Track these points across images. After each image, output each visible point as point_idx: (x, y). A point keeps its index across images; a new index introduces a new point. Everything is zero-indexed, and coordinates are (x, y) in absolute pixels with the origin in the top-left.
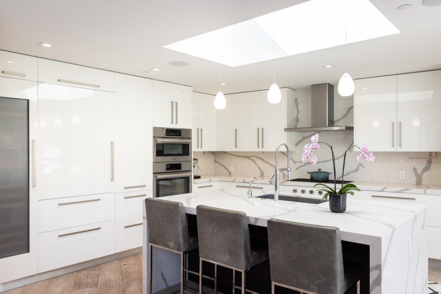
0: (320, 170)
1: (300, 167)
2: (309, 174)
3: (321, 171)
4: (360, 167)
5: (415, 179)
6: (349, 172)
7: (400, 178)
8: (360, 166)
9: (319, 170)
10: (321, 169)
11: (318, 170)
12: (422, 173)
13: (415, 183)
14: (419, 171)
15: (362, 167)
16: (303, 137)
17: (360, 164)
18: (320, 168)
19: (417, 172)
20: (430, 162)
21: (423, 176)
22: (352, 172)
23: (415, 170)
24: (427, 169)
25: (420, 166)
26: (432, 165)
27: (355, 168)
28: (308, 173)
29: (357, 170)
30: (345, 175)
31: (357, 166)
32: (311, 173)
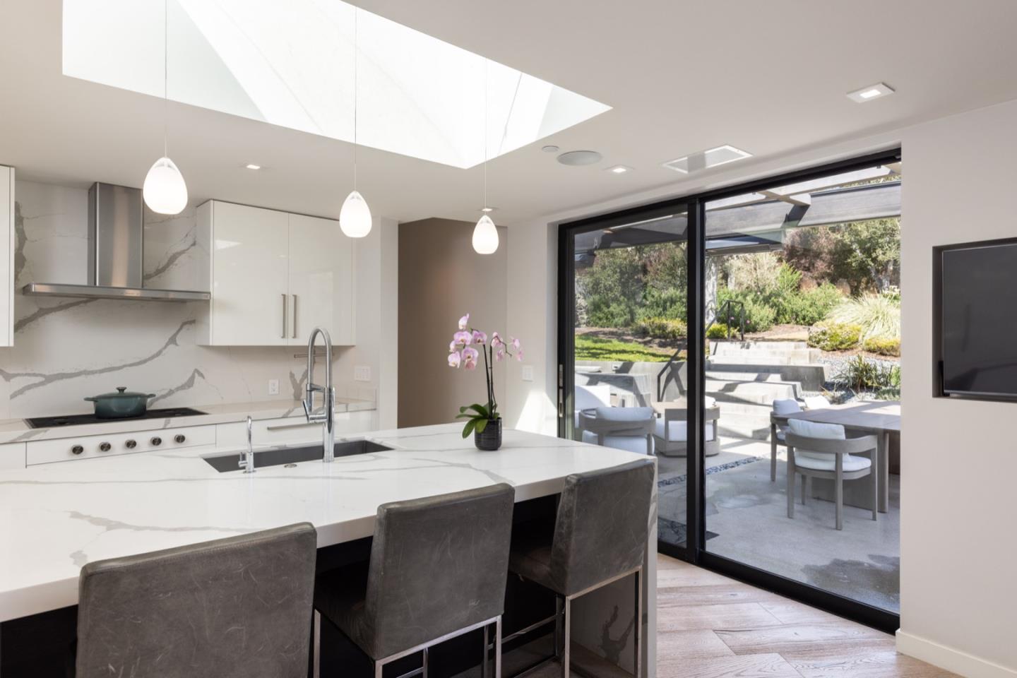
0: (121, 390)
1: (29, 387)
2: (92, 404)
3: (125, 391)
4: (197, 377)
5: (293, 391)
6: (173, 389)
7: (271, 392)
8: (196, 375)
9: (118, 389)
10: (125, 388)
11: (118, 391)
12: (302, 381)
13: (292, 397)
14: (298, 377)
15: (200, 378)
16: (41, 309)
17: (196, 371)
18: (121, 385)
19: (295, 380)
20: (313, 362)
22: (178, 389)
23: (292, 376)
25: (300, 368)
26: (317, 367)
27: (185, 379)
28: (87, 399)
29: (190, 383)
30: (164, 397)
31: (189, 375)
32: (95, 400)
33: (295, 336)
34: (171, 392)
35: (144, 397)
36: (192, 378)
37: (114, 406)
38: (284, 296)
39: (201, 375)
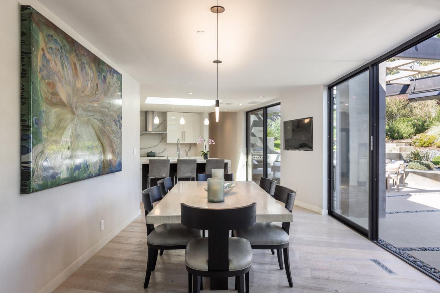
0: (151, 152)
4: (165, 150)
12: (188, 152)
13: (186, 155)
14: (187, 151)
20: (190, 147)
21: (188, 153)
23: (185, 150)
24: (189, 150)
25: (187, 149)
26: (191, 148)
27: (163, 150)
29: (163, 152)
30: (159, 154)
31: (164, 149)
32: (147, 153)
33: (185, 141)
34: (160, 153)
35: (155, 153)
36: (164, 150)
37: (150, 154)
38: (182, 132)
39: (166, 149)
